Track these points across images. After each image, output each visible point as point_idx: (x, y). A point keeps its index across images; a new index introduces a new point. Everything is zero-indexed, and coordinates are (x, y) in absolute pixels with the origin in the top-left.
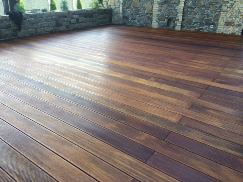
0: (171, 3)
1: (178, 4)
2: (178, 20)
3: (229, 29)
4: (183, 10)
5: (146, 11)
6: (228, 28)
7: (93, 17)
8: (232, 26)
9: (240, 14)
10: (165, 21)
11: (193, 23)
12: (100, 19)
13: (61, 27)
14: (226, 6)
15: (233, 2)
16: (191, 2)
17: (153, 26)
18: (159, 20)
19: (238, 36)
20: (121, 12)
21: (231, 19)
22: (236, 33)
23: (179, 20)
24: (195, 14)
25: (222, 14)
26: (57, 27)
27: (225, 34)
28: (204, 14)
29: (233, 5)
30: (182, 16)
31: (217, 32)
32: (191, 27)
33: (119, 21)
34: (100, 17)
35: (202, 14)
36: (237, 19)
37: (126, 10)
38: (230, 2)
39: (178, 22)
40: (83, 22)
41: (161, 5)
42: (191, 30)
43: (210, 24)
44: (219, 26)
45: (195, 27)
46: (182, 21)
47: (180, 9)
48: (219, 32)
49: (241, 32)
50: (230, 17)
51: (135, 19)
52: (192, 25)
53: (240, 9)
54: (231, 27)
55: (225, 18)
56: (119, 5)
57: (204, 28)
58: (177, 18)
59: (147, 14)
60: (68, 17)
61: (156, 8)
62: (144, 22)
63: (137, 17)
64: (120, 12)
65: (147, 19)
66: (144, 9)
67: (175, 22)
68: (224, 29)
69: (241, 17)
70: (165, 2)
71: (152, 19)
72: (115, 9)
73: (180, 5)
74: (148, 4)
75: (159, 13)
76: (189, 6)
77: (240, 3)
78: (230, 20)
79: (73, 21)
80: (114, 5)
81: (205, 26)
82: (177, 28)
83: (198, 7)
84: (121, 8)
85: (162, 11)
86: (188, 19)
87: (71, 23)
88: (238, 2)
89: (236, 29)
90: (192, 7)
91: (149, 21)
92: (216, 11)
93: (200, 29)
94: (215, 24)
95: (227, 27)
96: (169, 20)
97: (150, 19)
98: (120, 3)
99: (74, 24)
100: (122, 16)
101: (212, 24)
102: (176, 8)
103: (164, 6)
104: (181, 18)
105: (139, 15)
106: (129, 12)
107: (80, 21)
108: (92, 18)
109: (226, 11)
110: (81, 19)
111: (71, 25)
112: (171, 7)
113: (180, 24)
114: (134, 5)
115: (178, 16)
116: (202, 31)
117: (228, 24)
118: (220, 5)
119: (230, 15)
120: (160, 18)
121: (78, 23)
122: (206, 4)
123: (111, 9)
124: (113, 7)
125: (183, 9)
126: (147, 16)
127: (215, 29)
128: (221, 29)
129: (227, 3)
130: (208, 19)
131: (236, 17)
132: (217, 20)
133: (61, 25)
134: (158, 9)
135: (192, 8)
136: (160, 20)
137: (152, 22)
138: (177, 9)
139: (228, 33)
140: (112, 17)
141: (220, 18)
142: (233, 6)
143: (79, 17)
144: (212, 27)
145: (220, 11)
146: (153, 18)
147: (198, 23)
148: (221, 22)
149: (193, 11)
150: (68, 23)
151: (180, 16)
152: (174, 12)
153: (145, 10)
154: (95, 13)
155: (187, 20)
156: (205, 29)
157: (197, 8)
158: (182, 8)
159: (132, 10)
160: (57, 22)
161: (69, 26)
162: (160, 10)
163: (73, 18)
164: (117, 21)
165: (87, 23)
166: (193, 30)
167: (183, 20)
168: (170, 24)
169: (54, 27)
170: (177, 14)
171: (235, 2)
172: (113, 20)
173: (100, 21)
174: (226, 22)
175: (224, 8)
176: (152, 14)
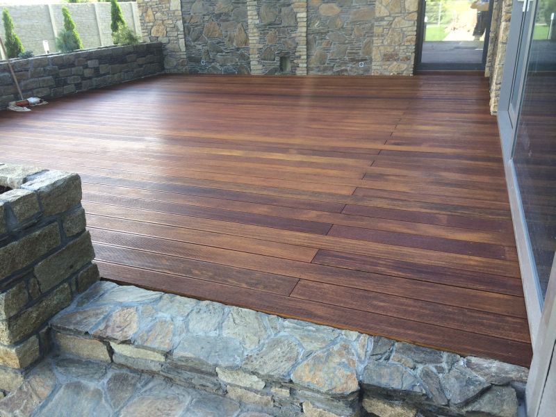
0: (282, 25)
1: (296, 27)
2: (299, 57)
3: (391, 66)
4: (305, 38)
5: (234, 44)
6: (389, 65)
7: (126, 62)
8: (395, 60)
9: (405, 39)
10: (274, 60)
11: (328, 62)
12: (141, 66)
13: (65, 87)
14: (380, 26)
15: (392, 19)
16: (318, 22)
17: (253, 73)
18: (262, 59)
19: (407, 78)
20: (183, 49)
21: (393, 50)
22: (405, 72)
23: (302, 57)
24: (329, 43)
25: (377, 42)
26: (57, 87)
27: (385, 76)
28: (344, 44)
29: (391, 24)
30: (305, 50)
31: (372, 74)
32: (325, 69)
33: (180, 68)
34: (141, 61)
35: (341, 44)
36: (402, 48)
37: (193, 44)
38: (386, 18)
39: (299, 61)
40: (108, 73)
41: (263, 30)
42: (325, 74)
43: (358, 61)
44: (373, 64)
45: (333, 67)
46: (307, 58)
47: (300, 36)
48: (376, 74)
49: (412, 69)
50: (390, 45)
51: (214, 60)
52: (326, 65)
53: (404, 29)
54: (395, 63)
55: (382, 48)
56: (176, 34)
57: (348, 68)
58: (297, 54)
59: (238, 49)
60: (78, 66)
61: (254, 39)
62: (233, 65)
63: (219, 56)
64: (181, 48)
65: (239, 60)
66: (231, 40)
67: (295, 61)
68: (384, 67)
69: (408, 44)
70: (269, 25)
71: (249, 58)
72: (169, 43)
73: (299, 30)
74: (237, 30)
75: (261, 46)
76: (316, 30)
77: (404, 19)
78: (390, 50)
79: (87, 73)
80: (167, 36)
81: (350, 65)
82: (301, 72)
83: (332, 31)
84: (182, 42)
85: (267, 43)
86: (318, 54)
87: (84, 78)
88: (400, 18)
89: (404, 66)
90: (322, 31)
91: (244, 62)
92: (365, 35)
93: (342, 71)
94: (366, 60)
95: (388, 63)
96: (283, 59)
97: (246, 59)
98: (178, 30)
99: (90, 78)
100: (185, 57)
101: (362, 60)
102: (293, 35)
103: (270, 32)
104: (305, 53)
105: (222, 52)
106: (200, 47)
107: (102, 72)
108: (125, 65)
109: (382, 36)
110: (104, 69)
111: (84, 82)
112: (284, 32)
113: (305, 65)
114: (209, 32)
115: (297, 49)
116: (346, 74)
117: (389, 58)
118: (370, 25)
119: (389, 41)
120: (264, 56)
121: (97, 77)
122: (345, 24)
123: (161, 44)
124: (164, 40)
125: (307, 36)
126: (239, 52)
127: (367, 70)
128: (379, 67)
129: (381, 21)
130: (354, 51)
131: (400, 45)
132: (369, 53)
133: (65, 83)
134: (257, 38)
135: (322, 33)
136: (265, 60)
137: (249, 64)
138: (294, 38)
139: (392, 74)
140: (164, 59)
141: (374, 49)
142: (393, 26)
143: (99, 64)
144: (362, 65)
145: (372, 36)
146: (251, 56)
147: (336, 59)
148: (376, 55)
149: (325, 39)
150: (79, 77)
151: (302, 50)
152: (290, 42)
153: (232, 42)
154: (130, 53)
155: (316, 56)
156: (351, 71)
157: (330, 33)
158: (305, 35)
159: (206, 44)
160: (56, 76)
161: (81, 83)
162: (262, 40)
163: (86, 67)
164: (175, 67)
165: (116, 75)
166: (329, 73)
167: (308, 56)
168: (286, 66)
169: (51, 87)
170: (296, 47)
171: (394, 18)
172: (166, 67)
173: (142, 69)
174: (385, 55)
175: (377, 30)
176: (248, 49)
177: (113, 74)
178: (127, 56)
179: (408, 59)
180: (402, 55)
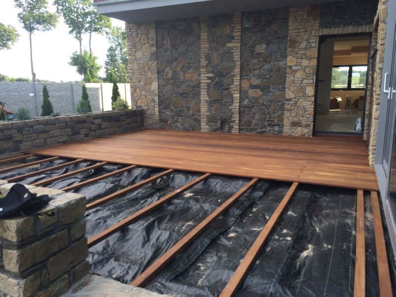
0: (223, 102)
1: (232, 103)
2: (234, 122)
3: (297, 130)
4: (238, 110)
5: (191, 112)
6: (295, 129)
7: (119, 121)
8: (300, 126)
9: (306, 113)
10: (217, 123)
11: (253, 125)
12: (128, 124)
13: (78, 136)
14: (289, 104)
15: (297, 100)
16: (247, 100)
17: (202, 130)
18: (209, 122)
19: (308, 138)
20: (157, 114)
22: (306, 134)
23: (236, 122)
24: (254, 114)
25: (287, 114)
26: (73, 135)
27: (293, 136)
28: (265, 114)
29: (297, 103)
30: (238, 117)
31: (284, 135)
33: (154, 125)
34: (128, 120)
35: (262, 114)
36: (304, 118)
37: (163, 111)
38: (293, 99)
39: (234, 124)
40: (107, 128)
41: (210, 104)
42: (251, 133)
43: (274, 126)
44: (284, 128)
45: (256, 129)
46: (239, 123)
47: (235, 108)
48: (286, 135)
49: (311, 133)
50: (295, 116)
51: (177, 122)
52: (252, 127)
53: (305, 107)
54: (299, 128)
55: (290, 118)
56: (153, 104)
57: (267, 130)
58: (232, 120)
59: (193, 115)
60: (88, 123)
61: (204, 109)
62: (189, 125)
63: (180, 119)
64: (156, 113)
65: (193, 122)
66: (189, 109)
67: (231, 124)
68: (292, 130)
69: (309, 116)
70: (215, 101)
72: (148, 110)
73: (234, 104)
74: (193, 103)
75: (209, 114)
76: (246, 105)
77: (305, 100)
78: (296, 119)
79: (93, 127)
80: (147, 106)
81: (269, 128)
82: (234, 131)
83: (256, 106)
84: (157, 109)
85: (212, 112)
86: (247, 120)
87: (91, 130)
88: (302, 100)
89: (306, 131)
90: (250, 106)
91: (196, 124)
92: (278, 110)
93: (263, 132)
94: (279, 125)
96: (223, 122)
97: (198, 121)
98: (154, 102)
99: (95, 131)
100: (158, 119)
101: (277, 125)
102: (230, 108)
103: (215, 105)
104: (238, 119)
105: (182, 116)
106: (168, 113)
107: (103, 127)
108: (118, 123)
109: (290, 110)
110: (104, 125)
111: (91, 133)
112: (224, 106)
113: (238, 127)
114: (174, 104)
115: (233, 117)
117: (295, 124)
118: (282, 103)
119: (295, 114)
120: (210, 120)
121: (100, 130)
122: (265, 102)
123: (143, 110)
124: (145, 108)
126: (194, 117)
127: (281, 131)
128: (288, 130)
129: (289, 101)
130: (271, 119)
131: (303, 117)
132: (282, 120)
133: (79, 133)
134: (206, 109)
136: (211, 122)
137: (200, 124)
139: (297, 135)
140: (144, 119)
141: (285, 118)
142: (298, 104)
143: (102, 122)
144: (276, 128)
145: (283, 110)
146: (201, 120)
147: (259, 124)
148: (286, 122)
149: (252, 111)
150: (88, 129)
151: (236, 117)
152: (228, 112)
154: (123, 115)
155: (245, 121)
156: (269, 132)
157: (255, 107)
158: (238, 108)
159: (172, 110)
160: (73, 129)
161: (88, 134)
162: (209, 110)
163: (93, 123)
164: (151, 125)
165: (112, 129)
167: (240, 121)
168: (225, 127)
169: (68, 135)
170: (232, 115)
171: (299, 99)
172: (145, 125)
173: (128, 125)
174: (292, 123)
175: (287, 107)
176: (200, 115)
177: (110, 128)
178: (120, 117)
179: (308, 126)
180: (304, 123)
